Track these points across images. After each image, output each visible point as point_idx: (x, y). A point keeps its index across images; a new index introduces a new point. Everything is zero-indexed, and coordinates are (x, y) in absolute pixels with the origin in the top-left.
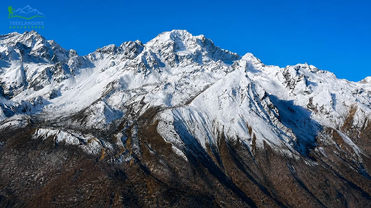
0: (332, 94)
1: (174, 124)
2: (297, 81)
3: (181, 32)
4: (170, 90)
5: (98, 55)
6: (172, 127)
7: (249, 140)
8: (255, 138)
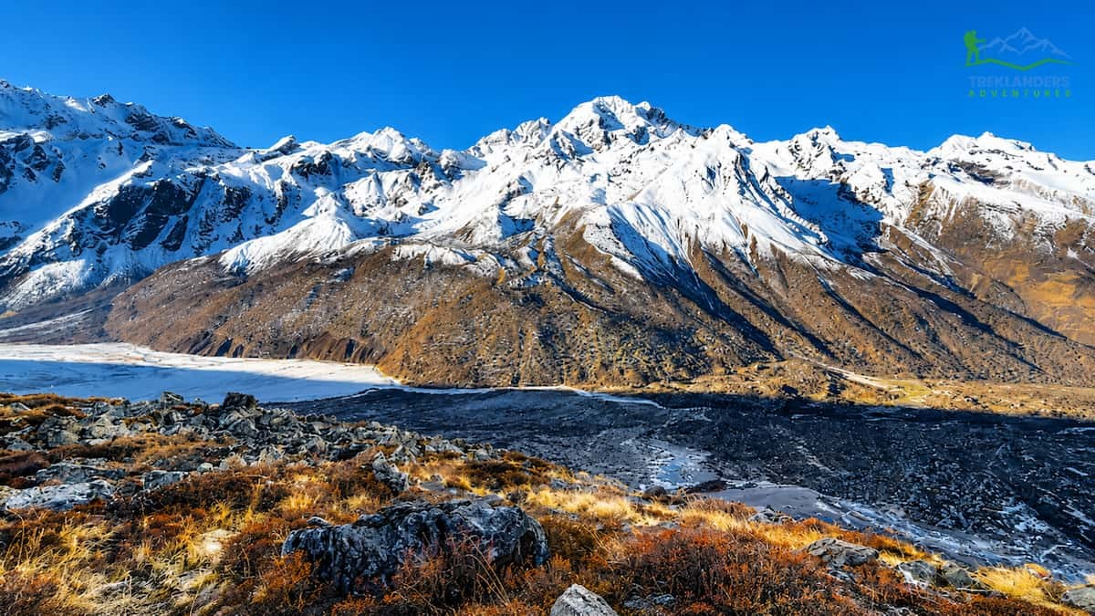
0: (883, 170)
1: (611, 227)
2: (817, 156)
3: (608, 99)
4: (601, 183)
5: (484, 148)
6: (608, 231)
7: (746, 245)
8: (755, 242)
